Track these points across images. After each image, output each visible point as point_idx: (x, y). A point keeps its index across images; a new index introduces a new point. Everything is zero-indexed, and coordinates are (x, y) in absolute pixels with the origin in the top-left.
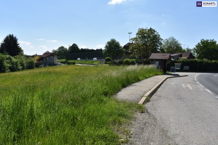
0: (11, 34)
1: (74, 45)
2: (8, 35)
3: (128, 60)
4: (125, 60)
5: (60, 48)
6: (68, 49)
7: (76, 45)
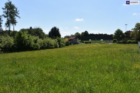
0: (55, 27)
1: (86, 31)
2: (53, 27)
3: (131, 41)
4: (128, 41)
5: (76, 34)
6: (81, 34)
7: (87, 32)
